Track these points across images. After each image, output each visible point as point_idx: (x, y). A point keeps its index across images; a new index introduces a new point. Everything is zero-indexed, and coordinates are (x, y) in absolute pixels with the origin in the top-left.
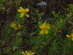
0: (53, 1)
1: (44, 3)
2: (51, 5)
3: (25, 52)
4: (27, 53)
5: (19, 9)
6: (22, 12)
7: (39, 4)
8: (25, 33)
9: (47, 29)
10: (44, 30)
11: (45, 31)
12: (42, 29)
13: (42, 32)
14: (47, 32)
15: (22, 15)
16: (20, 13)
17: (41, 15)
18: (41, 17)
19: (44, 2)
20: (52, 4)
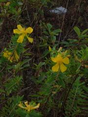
0: (78, 6)
1: (62, 9)
2: (74, 12)
3: (24, 103)
4: (28, 106)
5: (17, 28)
6: (21, 34)
7: (53, 11)
8: (28, 65)
9: (64, 64)
10: (59, 65)
11: (61, 66)
12: (56, 63)
13: (55, 69)
14: (64, 69)
15: (21, 39)
16: (18, 35)
17: (55, 34)
18: (55, 37)
19: (63, 7)
20: (76, 12)
